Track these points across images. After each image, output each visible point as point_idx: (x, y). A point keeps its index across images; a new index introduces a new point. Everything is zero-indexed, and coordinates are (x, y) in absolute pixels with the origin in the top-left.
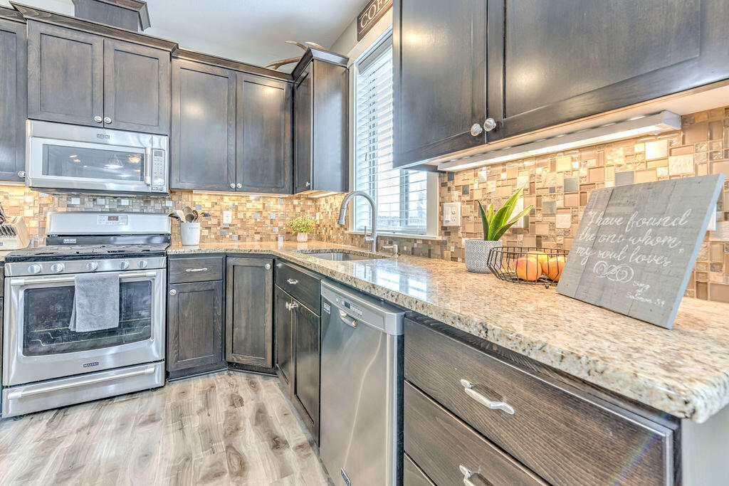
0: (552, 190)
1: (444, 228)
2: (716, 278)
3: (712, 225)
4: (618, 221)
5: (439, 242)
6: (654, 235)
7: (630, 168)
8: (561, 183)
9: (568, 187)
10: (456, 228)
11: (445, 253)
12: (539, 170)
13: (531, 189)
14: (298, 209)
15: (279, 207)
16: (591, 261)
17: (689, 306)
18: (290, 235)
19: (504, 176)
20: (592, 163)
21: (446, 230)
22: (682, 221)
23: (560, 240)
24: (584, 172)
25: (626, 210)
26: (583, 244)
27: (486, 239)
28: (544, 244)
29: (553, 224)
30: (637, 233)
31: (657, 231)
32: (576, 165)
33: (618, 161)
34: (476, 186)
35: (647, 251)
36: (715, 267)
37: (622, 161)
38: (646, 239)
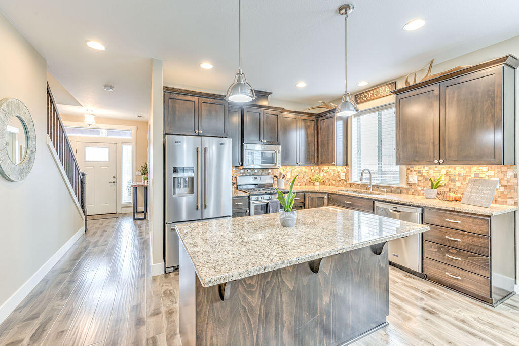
0: (454, 175)
1: (408, 184)
2: (499, 199)
3: (498, 187)
4: (477, 187)
5: (405, 189)
6: (486, 191)
7: (478, 172)
8: (457, 174)
9: (459, 175)
10: (415, 184)
11: (409, 192)
12: (449, 169)
13: (447, 174)
14: (313, 171)
15: (306, 170)
16: (471, 196)
17: (492, 205)
18: (311, 183)
19: (436, 169)
20: (467, 170)
21: (410, 185)
22: (491, 188)
23: (457, 189)
24: (465, 172)
25: (480, 185)
26: (468, 191)
27: (432, 188)
28: (451, 190)
29: (455, 185)
30: (482, 190)
31: (486, 190)
32: (462, 169)
33: (474, 170)
34: (424, 171)
35: (484, 194)
36: (499, 197)
37: (476, 170)
38: (484, 191)
